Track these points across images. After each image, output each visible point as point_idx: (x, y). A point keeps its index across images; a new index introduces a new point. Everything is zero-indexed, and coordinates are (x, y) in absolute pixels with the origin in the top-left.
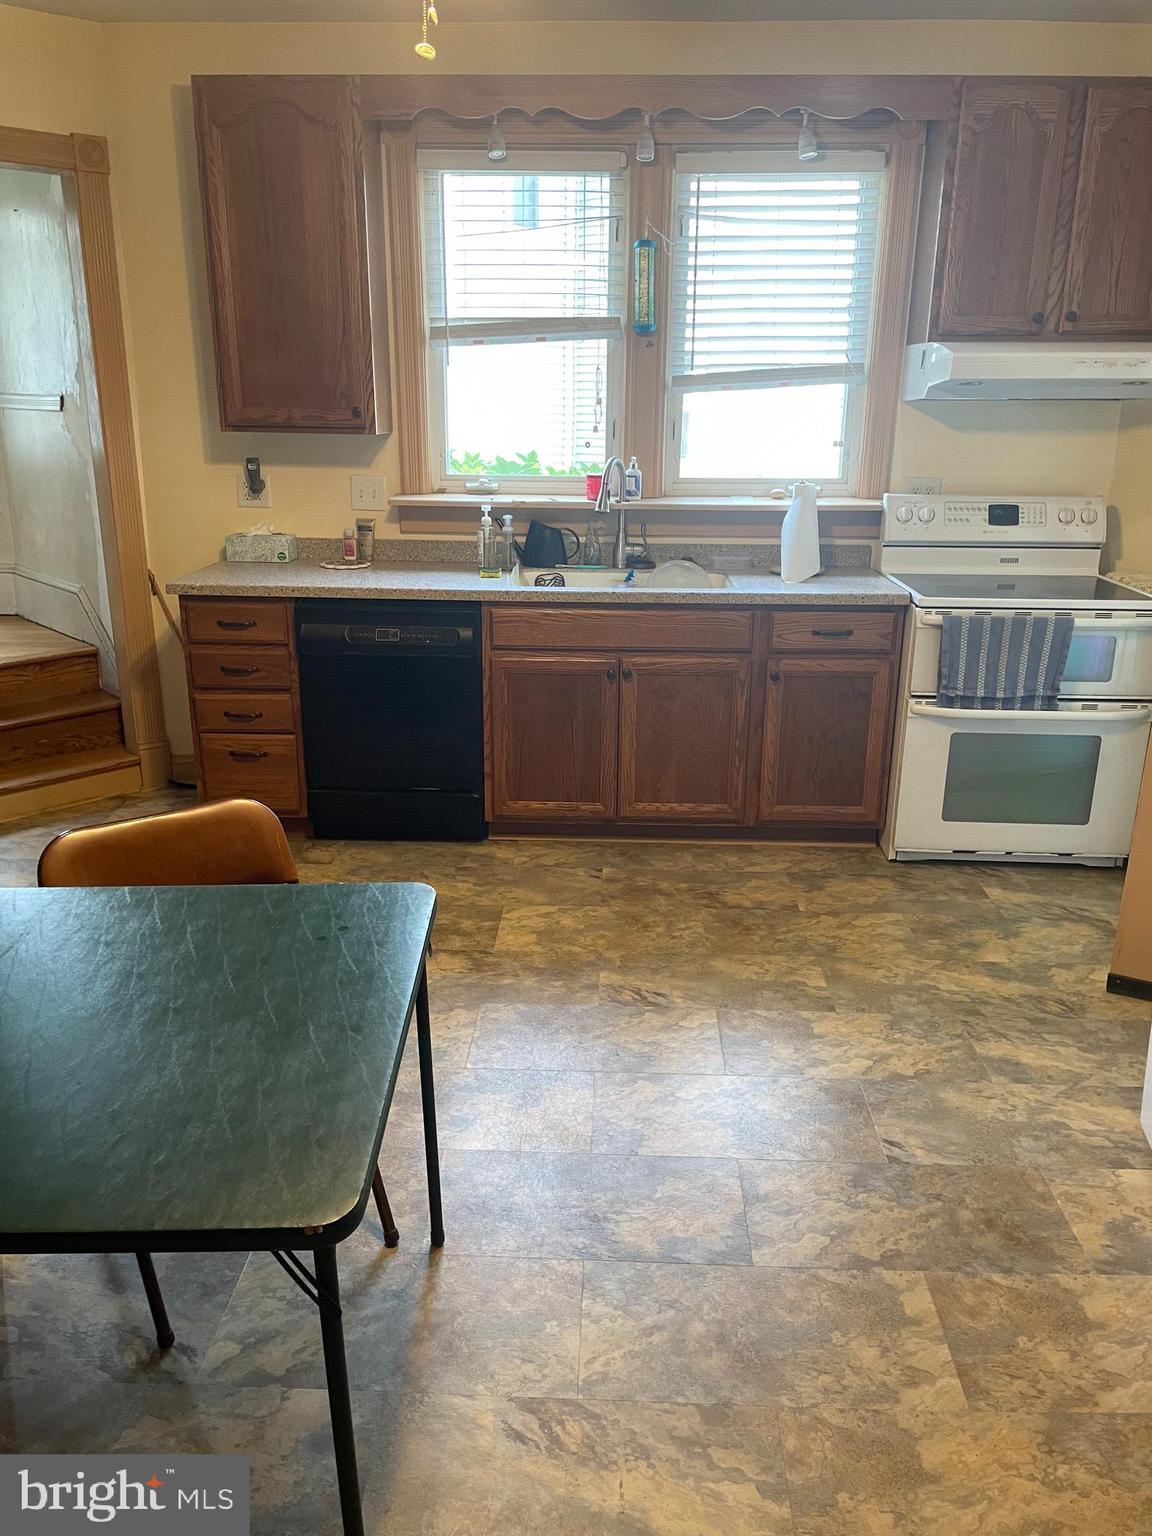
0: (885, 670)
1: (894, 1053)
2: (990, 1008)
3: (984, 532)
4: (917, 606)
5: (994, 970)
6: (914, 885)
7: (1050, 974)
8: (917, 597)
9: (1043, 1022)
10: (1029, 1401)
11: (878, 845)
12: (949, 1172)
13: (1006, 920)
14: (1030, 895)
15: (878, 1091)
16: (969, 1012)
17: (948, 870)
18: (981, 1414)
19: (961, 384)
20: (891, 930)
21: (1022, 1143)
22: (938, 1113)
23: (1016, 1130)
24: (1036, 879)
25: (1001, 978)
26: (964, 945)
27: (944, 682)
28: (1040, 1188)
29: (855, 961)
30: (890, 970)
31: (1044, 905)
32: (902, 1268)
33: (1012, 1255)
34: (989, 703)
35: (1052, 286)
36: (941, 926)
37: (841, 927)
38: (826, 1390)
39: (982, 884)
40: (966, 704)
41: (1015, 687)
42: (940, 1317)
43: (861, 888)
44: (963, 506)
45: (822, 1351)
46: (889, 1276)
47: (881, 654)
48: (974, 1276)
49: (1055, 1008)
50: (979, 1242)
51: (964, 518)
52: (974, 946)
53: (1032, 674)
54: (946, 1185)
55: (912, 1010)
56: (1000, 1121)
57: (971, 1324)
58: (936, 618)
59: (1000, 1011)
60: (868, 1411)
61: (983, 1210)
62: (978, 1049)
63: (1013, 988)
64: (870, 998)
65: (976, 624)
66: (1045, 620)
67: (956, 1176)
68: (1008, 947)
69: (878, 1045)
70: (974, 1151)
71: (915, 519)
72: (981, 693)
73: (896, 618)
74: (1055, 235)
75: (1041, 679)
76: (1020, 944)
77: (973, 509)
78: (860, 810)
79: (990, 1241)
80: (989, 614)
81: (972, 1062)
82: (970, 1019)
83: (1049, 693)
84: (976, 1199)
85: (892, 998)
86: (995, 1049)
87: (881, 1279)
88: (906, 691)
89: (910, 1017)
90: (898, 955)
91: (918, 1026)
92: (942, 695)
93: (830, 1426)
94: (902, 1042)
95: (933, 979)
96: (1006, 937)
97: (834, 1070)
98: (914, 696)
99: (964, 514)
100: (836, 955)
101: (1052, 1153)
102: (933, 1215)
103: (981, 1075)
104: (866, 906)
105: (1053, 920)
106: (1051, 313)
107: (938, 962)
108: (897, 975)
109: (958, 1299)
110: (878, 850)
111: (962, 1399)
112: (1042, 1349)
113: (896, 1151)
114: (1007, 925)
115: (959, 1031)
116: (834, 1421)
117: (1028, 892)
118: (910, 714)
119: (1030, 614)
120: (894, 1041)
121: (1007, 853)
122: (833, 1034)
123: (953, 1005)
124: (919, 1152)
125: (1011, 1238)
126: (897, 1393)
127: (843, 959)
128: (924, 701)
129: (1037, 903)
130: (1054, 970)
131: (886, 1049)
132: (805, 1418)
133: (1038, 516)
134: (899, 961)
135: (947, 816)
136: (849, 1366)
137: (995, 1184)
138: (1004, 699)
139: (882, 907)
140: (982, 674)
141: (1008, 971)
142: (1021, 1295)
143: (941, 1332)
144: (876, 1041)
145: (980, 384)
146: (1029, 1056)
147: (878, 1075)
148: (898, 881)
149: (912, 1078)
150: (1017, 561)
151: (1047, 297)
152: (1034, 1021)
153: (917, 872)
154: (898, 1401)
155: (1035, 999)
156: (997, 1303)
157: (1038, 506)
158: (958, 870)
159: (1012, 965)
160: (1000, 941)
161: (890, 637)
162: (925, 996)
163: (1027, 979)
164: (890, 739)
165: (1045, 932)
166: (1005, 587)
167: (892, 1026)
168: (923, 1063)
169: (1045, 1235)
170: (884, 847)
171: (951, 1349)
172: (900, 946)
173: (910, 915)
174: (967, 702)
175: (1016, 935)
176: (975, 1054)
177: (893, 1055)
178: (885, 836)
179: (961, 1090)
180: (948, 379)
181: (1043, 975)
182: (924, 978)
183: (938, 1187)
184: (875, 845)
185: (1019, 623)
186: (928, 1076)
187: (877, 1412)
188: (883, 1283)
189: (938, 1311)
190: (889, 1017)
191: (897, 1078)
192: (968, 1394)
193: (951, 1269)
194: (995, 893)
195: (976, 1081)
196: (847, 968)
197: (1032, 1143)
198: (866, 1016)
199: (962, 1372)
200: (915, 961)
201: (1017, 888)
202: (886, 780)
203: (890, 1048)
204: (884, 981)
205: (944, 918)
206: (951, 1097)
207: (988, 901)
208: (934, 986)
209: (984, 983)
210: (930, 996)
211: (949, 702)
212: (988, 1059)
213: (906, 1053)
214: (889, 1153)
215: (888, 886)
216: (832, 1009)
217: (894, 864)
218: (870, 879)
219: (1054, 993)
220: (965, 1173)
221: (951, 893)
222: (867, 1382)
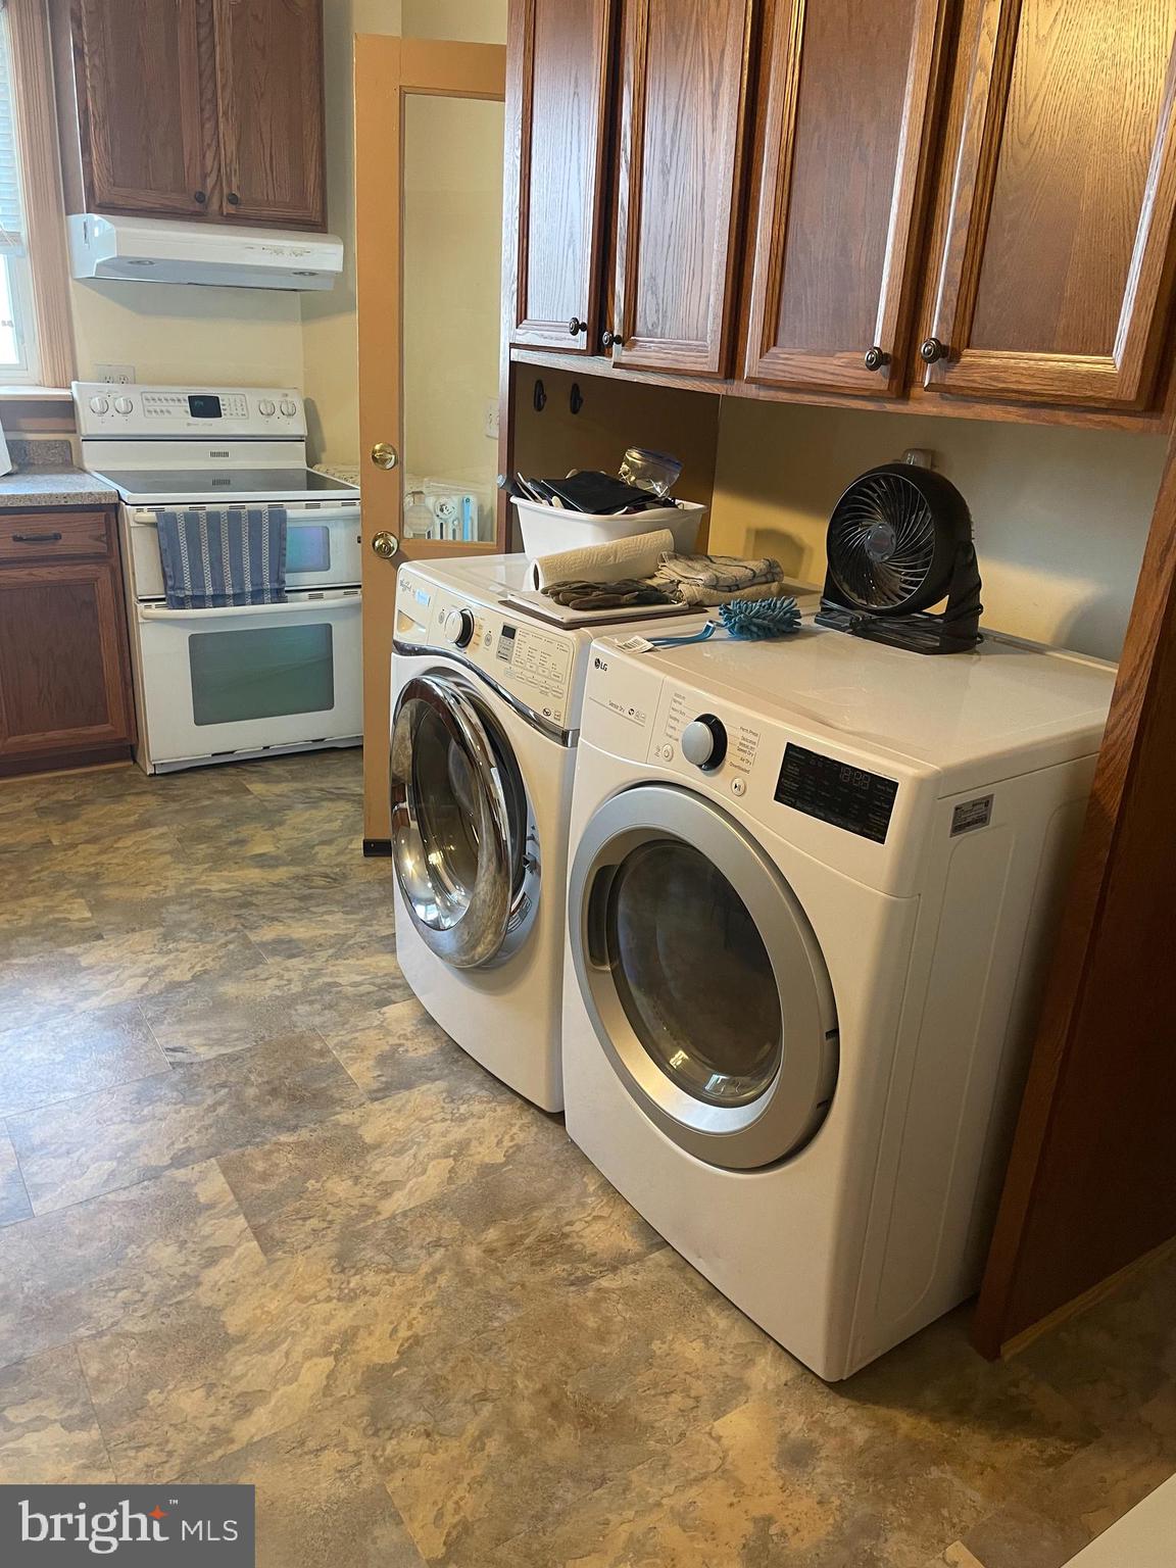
0: (105, 574)
1: (169, 963)
2: (260, 897)
3: (189, 424)
4: (127, 504)
5: (263, 861)
6: (178, 796)
7: (313, 852)
8: (125, 494)
9: (309, 897)
10: (320, 1234)
11: (135, 761)
12: (233, 1058)
13: (271, 811)
14: (291, 784)
15: (156, 1004)
16: (241, 906)
17: (211, 774)
18: (279, 1263)
19: (131, 263)
20: (158, 845)
21: (299, 1011)
22: (220, 1006)
23: (291, 1002)
24: (295, 767)
25: (270, 866)
26: (231, 844)
27: (170, 583)
28: (318, 1046)
29: (120, 884)
30: (158, 884)
31: (304, 791)
32: (194, 1162)
33: (296, 1112)
34: (220, 601)
35: (209, 162)
36: (207, 830)
37: (102, 852)
38: (125, 1304)
39: (244, 782)
40: (197, 603)
41: (242, 584)
42: (233, 1192)
43: (121, 808)
44: (162, 396)
45: (119, 1269)
46: (181, 1174)
47: (98, 558)
48: (263, 1143)
49: (321, 882)
50: (264, 1113)
51: (164, 409)
52: (241, 842)
53: (256, 568)
54: (230, 1071)
55: (185, 917)
56: (277, 997)
57: (264, 1188)
58: (148, 516)
59: (269, 897)
60: (171, 1305)
61: (267, 1082)
62: (253, 937)
63: (281, 873)
64: (141, 916)
65: (191, 520)
66: (259, 513)
67: (241, 1060)
68: (274, 836)
69: (152, 960)
70: (254, 1032)
71: (112, 411)
72: (209, 591)
73: (107, 518)
74: (202, 110)
75: (266, 573)
76: (285, 832)
77: (173, 400)
78: (107, 727)
79: (276, 1108)
80: (204, 508)
81: (247, 951)
82: (243, 911)
83: (276, 586)
84: (260, 1075)
85: (164, 910)
86: (268, 933)
87: (173, 1180)
88: (133, 597)
89: (182, 925)
90: (166, 867)
91: (193, 931)
92: (171, 596)
93: (132, 1335)
94: (177, 950)
95: (204, 883)
96: (271, 828)
97: (108, 996)
98: (142, 601)
99: (164, 406)
100: (100, 882)
101: (326, 1012)
102: (220, 1103)
103: (257, 961)
104: (128, 826)
105: (314, 802)
106: (212, 192)
107: (206, 866)
108: (166, 887)
109: (248, 1169)
110: (136, 766)
111: (261, 1258)
112: (329, 1185)
113: (180, 1056)
114: (270, 816)
115: (233, 926)
116: (136, 1330)
117: (289, 781)
118: (140, 620)
119: (244, 507)
120: (169, 952)
121: (265, 748)
122: (104, 961)
123: (227, 903)
124: (202, 1050)
125: (295, 1098)
126: (197, 1277)
127: (108, 884)
128: (153, 604)
129: (297, 791)
130: (317, 849)
131: (162, 961)
132: (106, 1339)
133: (239, 409)
134: (169, 874)
135: (201, 719)
136: (148, 1272)
137: (277, 1055)
138: (234, 595)
139: (144, 824)
140: (207, 571)
141: (276, 858)
142: (306, 1145)
143: (236, 1206)
144: (147, 957)
145: (151, 263)
146: (300, 931)
147: (156, 987)
148: (160, 795)
149: (191, 981)
150: (226, 454)
151: (205, 176)
152: (303, 898)
153: (180, 782)
154: (199, 1284)
155: (302, 878)
156: (285, 1159)
157: (238, 398)
158: (221, 772)
159: (279, 852)
160: (266, 832)
161: (105, 539)
162: (196, 901)
163: (293, 862)
164: (126, 649)
165: (307, 815)
166: (221, 481)
167: (165, 938)
168: (200, 965)
169: (324, 1085)
170: (141, 763)
171: (246, 1217)
172: (168, 858)
173: (175, 827)
174: (198, 601)
175: (281, 823)
176: (250, 942)
177: (168, 965)
178: (139, 752)
179: (238, 979)
180: (115, 255)
181: (308, 854)
182: (193, 884)
183: (224, 1076)
184: (132, 763)
185: (234, 517)
186: (207, 976)
187: (178, 1303)
188: (176, 1183)
189: (231, 1188)
190: (162, 930)
191: (175, 986)
192: (265, 1250)
193: (241, 1146)
194: (257, 788)
195: (253, 968)
196: (112, 893)
197: (308, 1008)
198: (137, 936)
199: (258, 1232)
200: (184, 869)
201: (278, 780)
202: (130, 691)
203: (166, 959)
204: (154, 896)
205: (211, 822)
206: (229, 989)
207: (250, 797)
208: (206, 889)
209: (254, 875)
210: (202, 900)
211: (180, 603)
212: (263, 945)
213: (182, 960)
214: (172, 1060)
215: (151, 802)
216: (100, 937)
217: (153, 778)
218: (129, 798)
219: (319, 869)
220: (248, 1054)
221: (215, 797)
222: (168, 1279)
